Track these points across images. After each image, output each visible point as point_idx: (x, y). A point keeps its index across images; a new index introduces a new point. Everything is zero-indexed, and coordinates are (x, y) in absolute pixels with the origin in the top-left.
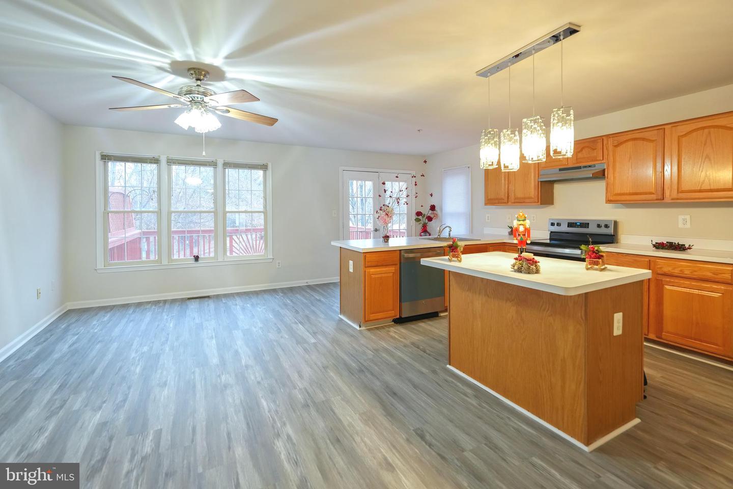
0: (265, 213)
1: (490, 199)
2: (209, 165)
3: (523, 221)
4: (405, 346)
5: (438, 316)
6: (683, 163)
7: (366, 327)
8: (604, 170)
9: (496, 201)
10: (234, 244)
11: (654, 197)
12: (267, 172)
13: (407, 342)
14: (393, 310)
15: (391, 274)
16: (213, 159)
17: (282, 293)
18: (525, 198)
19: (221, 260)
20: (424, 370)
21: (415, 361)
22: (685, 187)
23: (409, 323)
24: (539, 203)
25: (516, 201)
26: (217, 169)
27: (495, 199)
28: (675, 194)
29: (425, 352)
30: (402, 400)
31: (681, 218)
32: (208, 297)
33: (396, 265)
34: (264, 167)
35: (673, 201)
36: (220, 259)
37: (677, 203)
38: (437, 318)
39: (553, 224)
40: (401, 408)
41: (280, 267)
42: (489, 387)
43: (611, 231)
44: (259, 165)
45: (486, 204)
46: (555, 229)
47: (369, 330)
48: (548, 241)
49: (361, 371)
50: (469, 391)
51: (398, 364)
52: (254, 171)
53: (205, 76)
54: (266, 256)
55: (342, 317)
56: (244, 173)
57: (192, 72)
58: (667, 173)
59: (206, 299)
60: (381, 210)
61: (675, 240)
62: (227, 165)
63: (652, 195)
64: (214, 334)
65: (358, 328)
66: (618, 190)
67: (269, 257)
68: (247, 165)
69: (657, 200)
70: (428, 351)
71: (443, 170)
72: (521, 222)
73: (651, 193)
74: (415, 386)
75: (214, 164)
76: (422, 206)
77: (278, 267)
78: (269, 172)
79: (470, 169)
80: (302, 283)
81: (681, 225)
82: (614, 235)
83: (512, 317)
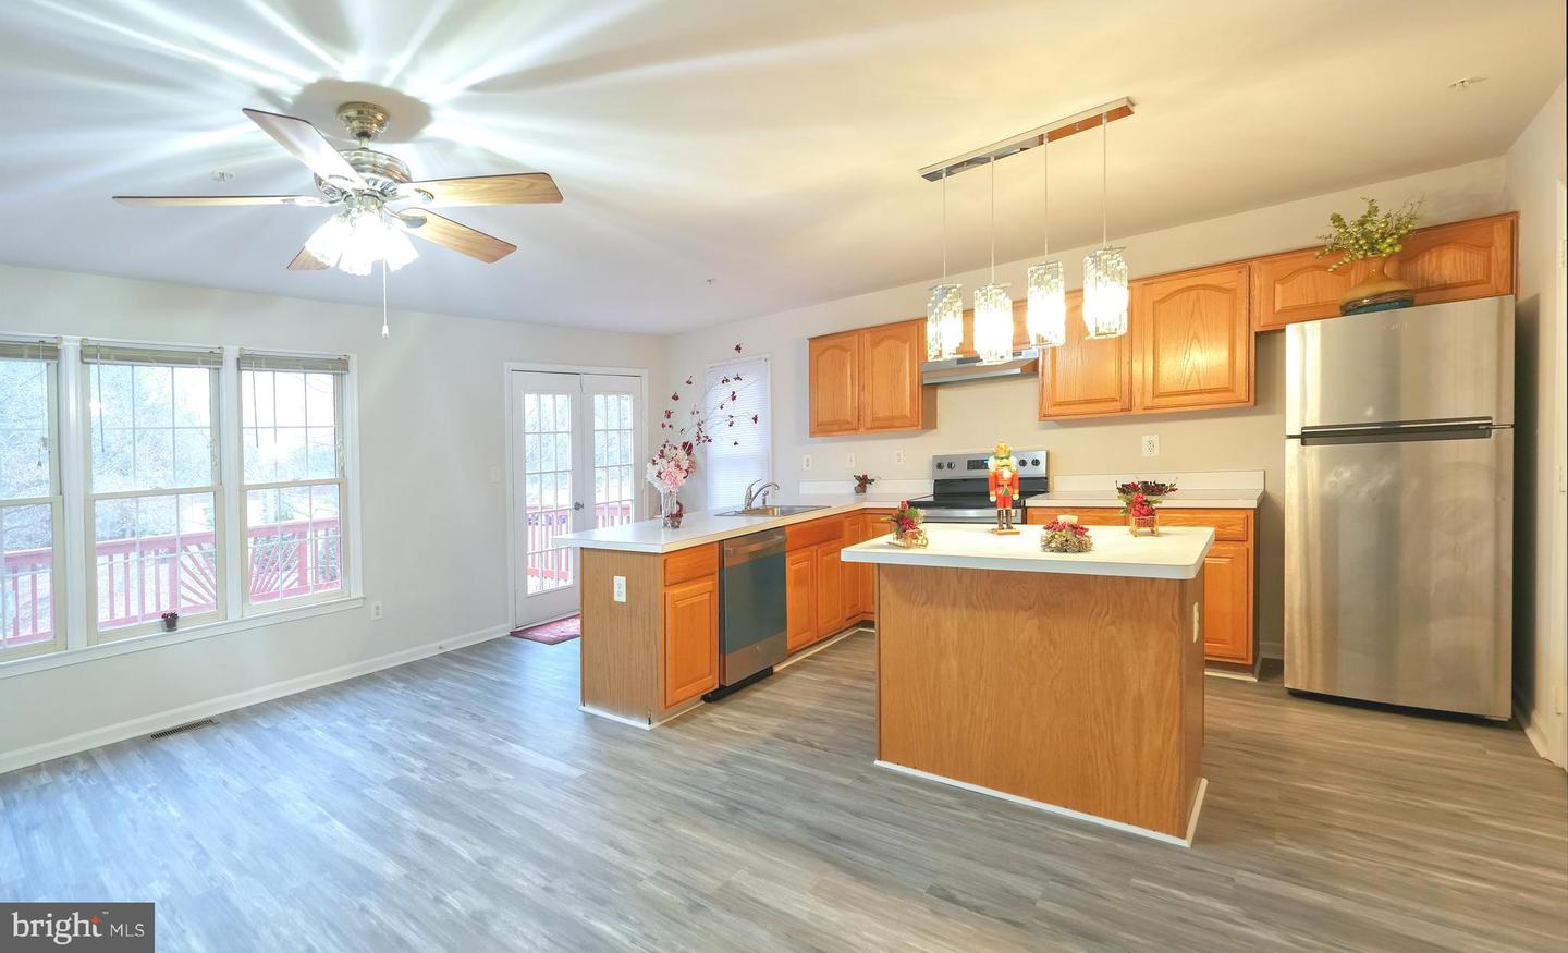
0: (341, 483)
1: (823, 424)
2: (204, 363)
3: (1007, 458)
4: (767, 743)
5: (772, 674)
6: (1161, 346)
7: (659, 721)
8: (1036, 361)
9: (836, 427)
10: (184, 576)
11: (1118, 405)
12: (347, 377)
13: (764, 734)
14: (710, 674)
15: (706, 596)
16: (214, 346)
17: (398, 679)
18: (892, 418)
19: (237, 618)
20: (847, 781)
21: (813, 768)
22: (1165, 386)
23: (734, 695)
24: (920, 427)
25: (876, 424)
26: (223, 370)
27: (832, 424)
28: (1149, 401)
29: (812, 746)
30: (858, 844)
31: (1146, 439)
32: (209, 722)
33: (713, 574)
34: (338, 367)
35: (1147, 412)
36: (233, 616)
37: (1152, 416)
38: (771, 677)
39: (939, 466)
40: (870, 859)
41: (380, 617)
42: (977, 784)
43: (1041, 471)
44: (328, 361)
45: (812, 434)
46: (946, 474)
47: (669, 725)
48: (931, 499)
49: (734, 810)
50: (947, 799)
51: (787, 779)
52: (313, 378)
53: (381, 124)
54: (346, 593)
55: (589, 709)
56: (289, 380)
57: (352, 113)
58: (1137, 368)
59: (209, 729)
60: (662, 456)
61: (1151, 479)
62: (246, 361)
63: (1114, 403)
64: (319, 808)
65: (646, 726)
66: (1060, 397)
67: (353, 596)
68: (298, 360)
69: (1122, 410)
70: (817, 744)
71: (708, 366)
72: (1005, 461)
73: (1114, 400)
74: (858, 814)
75: (212, 360)
76: (736, 444)
77: (374, 617)
78: (352, 379)
79: (769, 362)
80: (429, 650)
81: (1145, 452)
82: (1046, 478)
83: (1030, 640)
